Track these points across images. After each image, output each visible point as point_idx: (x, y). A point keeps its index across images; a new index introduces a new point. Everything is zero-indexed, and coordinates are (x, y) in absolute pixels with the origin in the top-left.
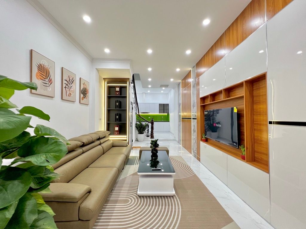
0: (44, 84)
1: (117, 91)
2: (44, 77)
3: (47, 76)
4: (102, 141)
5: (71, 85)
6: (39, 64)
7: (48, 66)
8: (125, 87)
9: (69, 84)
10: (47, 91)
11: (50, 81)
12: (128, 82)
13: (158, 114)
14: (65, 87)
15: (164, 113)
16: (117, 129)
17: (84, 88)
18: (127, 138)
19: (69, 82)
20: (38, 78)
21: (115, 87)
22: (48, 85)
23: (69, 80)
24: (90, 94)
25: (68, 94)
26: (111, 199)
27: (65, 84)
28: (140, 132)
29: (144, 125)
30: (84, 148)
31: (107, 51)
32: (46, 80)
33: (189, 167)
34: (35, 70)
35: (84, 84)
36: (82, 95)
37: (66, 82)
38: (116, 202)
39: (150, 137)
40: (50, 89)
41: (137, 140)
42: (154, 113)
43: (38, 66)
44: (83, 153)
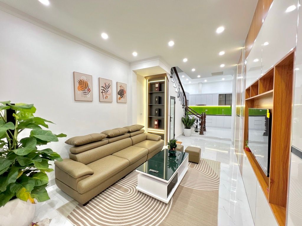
0: (84, 93)
1: (157, 88)
2: (84, 88)
3: (86, 87)
4: (132, 134)
5: (108, 90)
6: (79, 80)
7: (87, 80)
8: (164, 83)
9: (106, 89)
10: (86, 97)
11: (89, 90)
12: (166, 77)
13: (217, 106)
14: (102, 92)
15: (225, 104)
16: (156, 123)
17: (121, 89)
18: (164, 132)
19: (105, 88)
20: (79, 90)
21: (154, 84)
22: (87, 93)
23: (105, 86)
24: (128, 94)
25: (104, 97)
26: (118, 184)
27: (102, 89)
28: (186, 127)
29: (191, 119)
30: (110, 140)
31: (135, 54)
32: (86, 90)
33: (219, 178)
34: (77, 85)
35: (120, 87)
36: (119, 96)
37: (103, 88)
38: (120, 188)
39: (199, 133)
40: (89, 96)
41: (183, 135)
42: (212, 105)
43: (79, 81)
44: (108, 143)
